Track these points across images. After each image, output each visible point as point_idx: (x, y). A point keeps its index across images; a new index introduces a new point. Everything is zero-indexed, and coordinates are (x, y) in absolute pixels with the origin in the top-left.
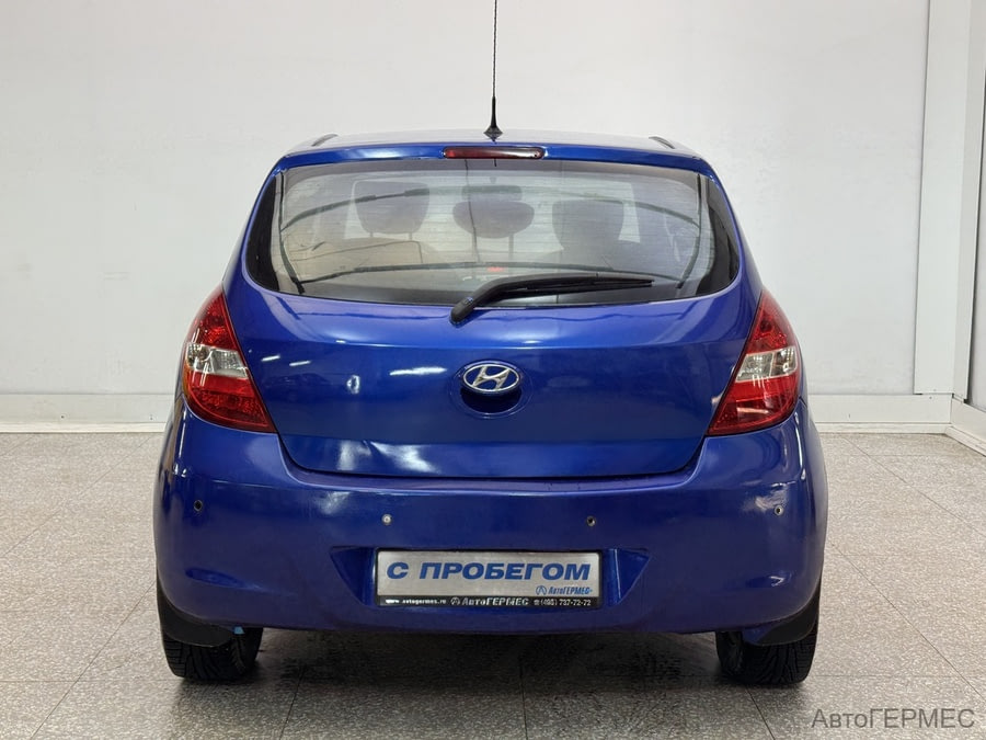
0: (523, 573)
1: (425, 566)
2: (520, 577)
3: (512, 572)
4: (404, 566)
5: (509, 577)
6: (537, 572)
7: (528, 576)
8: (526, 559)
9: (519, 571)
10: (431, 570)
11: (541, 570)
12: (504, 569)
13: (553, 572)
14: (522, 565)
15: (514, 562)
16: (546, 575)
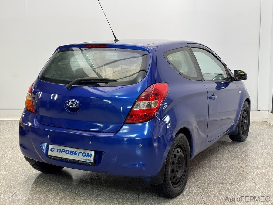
0: (78, 154)
1: (58, 149)
2: (77, 155)
3: (75, 154)
4: (54, 149)
5: (75, 155)
6: (81, 154)
7: (78, 155)
8: (79, 151)
9: (77, 153)
10: (59, 150)
11: (82, 154)
12: (74, 152)
13: (84, 155)
14: (78, 152)
15: (76, 151)
16: (82, 155)
